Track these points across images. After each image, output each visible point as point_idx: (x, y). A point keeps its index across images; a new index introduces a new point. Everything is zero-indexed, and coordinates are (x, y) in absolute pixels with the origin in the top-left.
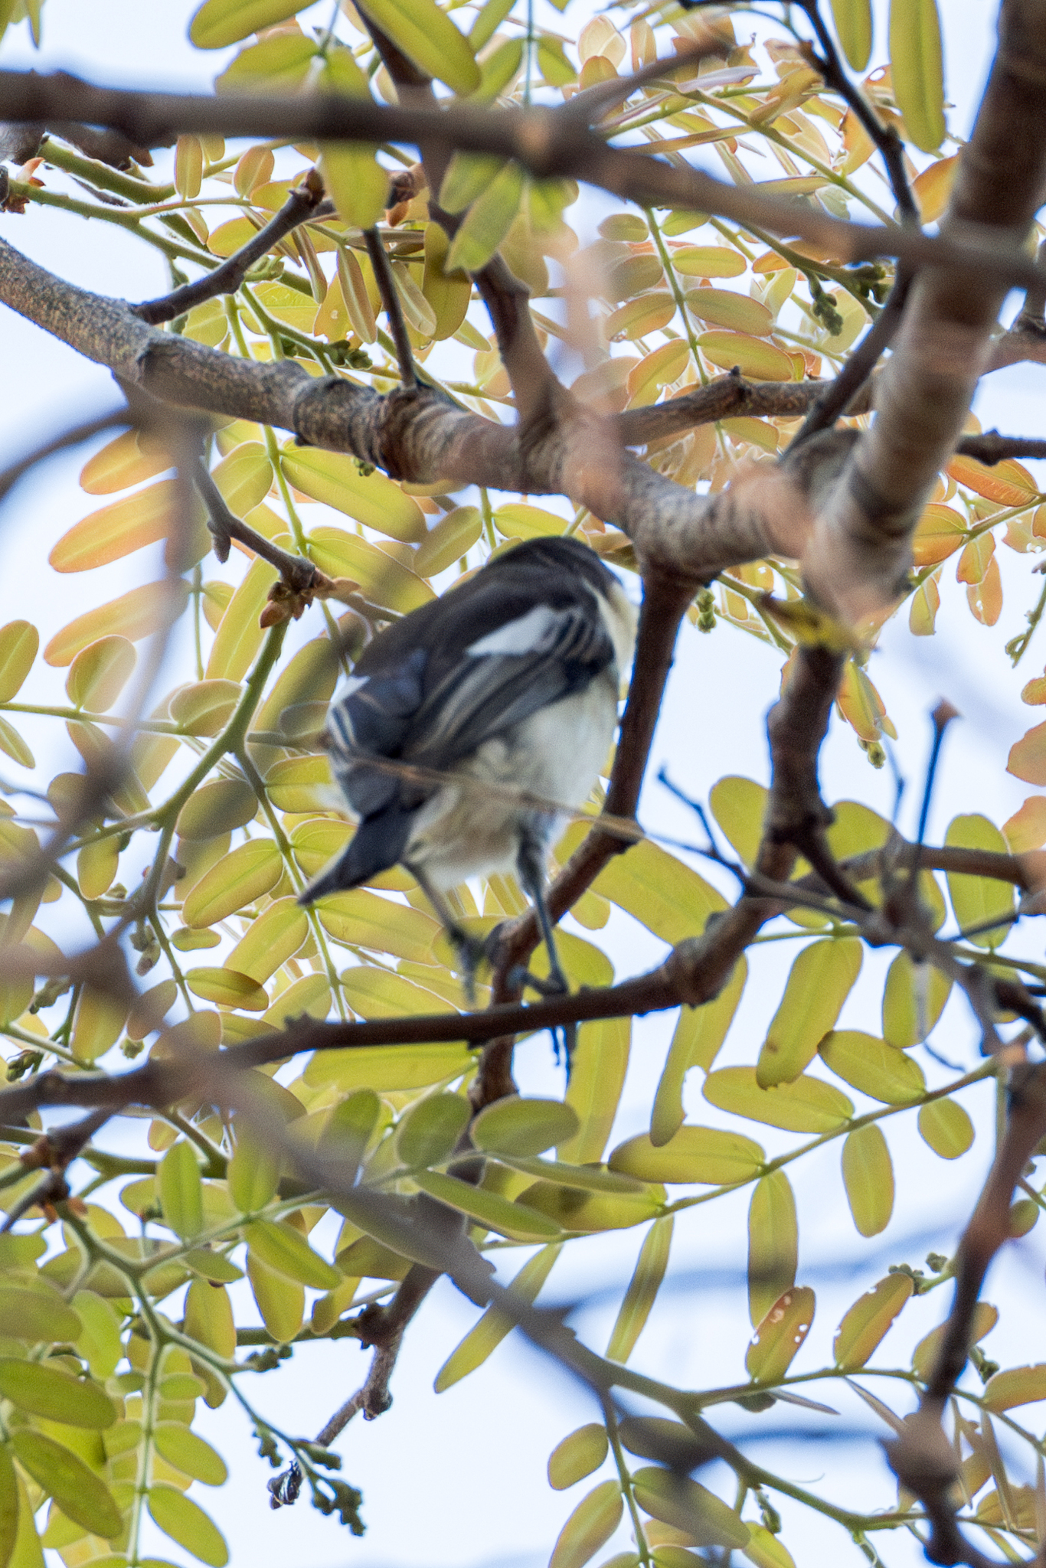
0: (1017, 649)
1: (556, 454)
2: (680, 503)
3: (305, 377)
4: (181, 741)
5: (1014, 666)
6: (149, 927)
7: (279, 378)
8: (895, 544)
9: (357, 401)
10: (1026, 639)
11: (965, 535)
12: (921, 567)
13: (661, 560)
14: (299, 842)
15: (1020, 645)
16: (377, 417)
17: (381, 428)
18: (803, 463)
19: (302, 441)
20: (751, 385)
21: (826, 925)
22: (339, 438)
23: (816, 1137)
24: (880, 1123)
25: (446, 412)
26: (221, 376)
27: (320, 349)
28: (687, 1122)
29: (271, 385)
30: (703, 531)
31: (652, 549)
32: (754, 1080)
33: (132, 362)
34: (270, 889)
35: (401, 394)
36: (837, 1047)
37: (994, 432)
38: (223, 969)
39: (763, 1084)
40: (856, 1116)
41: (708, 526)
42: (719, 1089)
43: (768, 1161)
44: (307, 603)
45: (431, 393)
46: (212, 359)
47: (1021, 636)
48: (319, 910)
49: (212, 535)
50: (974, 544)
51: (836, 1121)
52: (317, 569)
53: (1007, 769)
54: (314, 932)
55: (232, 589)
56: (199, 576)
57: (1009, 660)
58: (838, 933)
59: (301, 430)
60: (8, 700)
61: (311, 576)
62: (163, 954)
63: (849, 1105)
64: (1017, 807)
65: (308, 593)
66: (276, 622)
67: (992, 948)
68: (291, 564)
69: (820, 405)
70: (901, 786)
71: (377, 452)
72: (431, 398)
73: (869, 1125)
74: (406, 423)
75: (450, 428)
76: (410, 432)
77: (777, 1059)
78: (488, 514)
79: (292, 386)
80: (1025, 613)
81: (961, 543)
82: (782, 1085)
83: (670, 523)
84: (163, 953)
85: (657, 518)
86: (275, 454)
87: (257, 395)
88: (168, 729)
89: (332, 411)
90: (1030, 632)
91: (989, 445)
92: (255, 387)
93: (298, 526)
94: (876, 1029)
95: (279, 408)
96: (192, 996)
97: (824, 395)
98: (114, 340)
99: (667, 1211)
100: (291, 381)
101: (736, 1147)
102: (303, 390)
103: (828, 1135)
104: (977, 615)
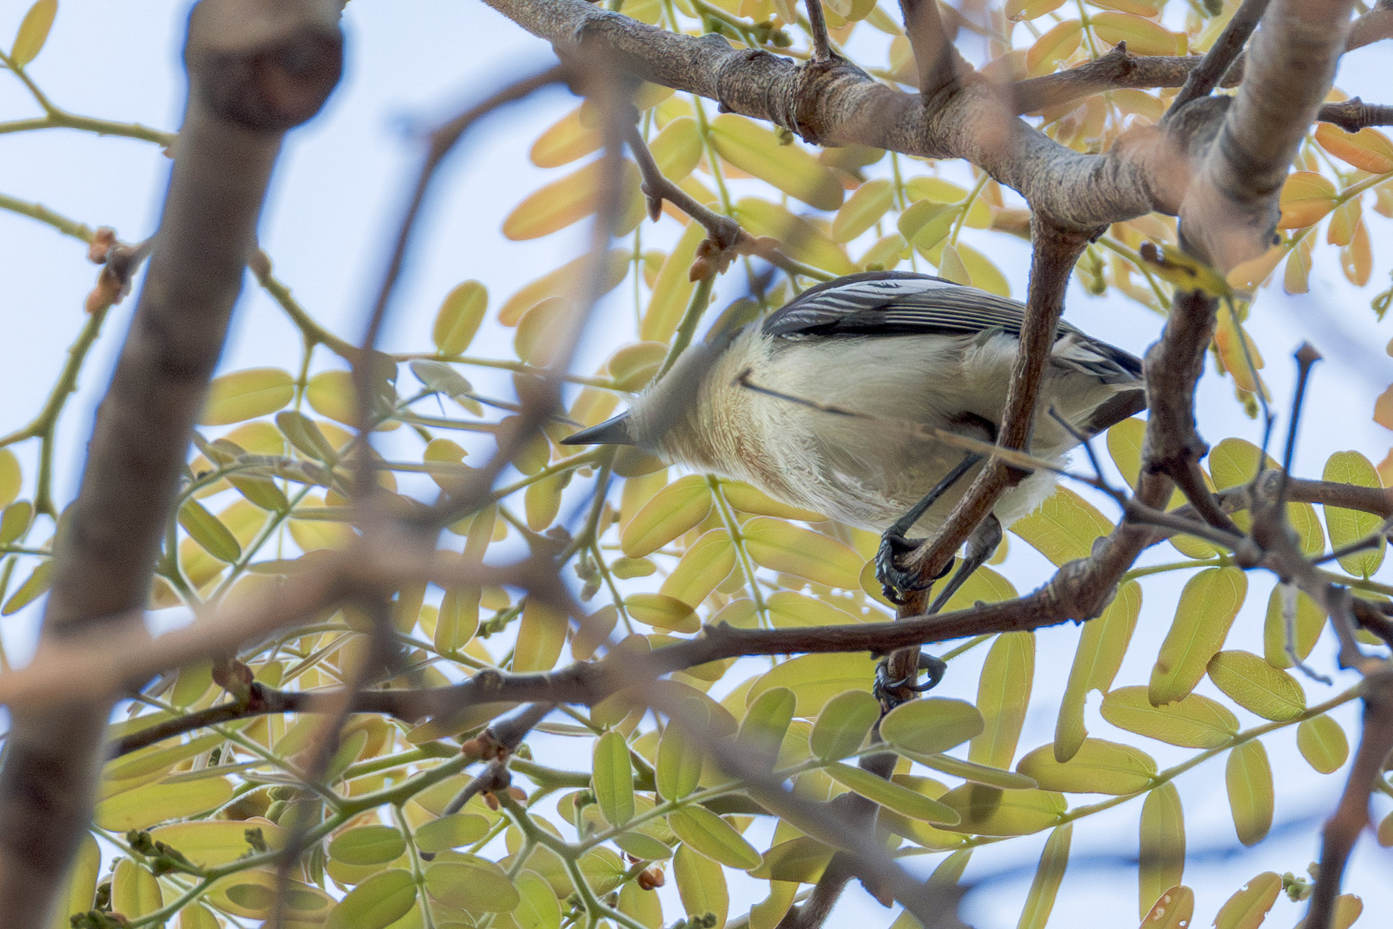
0: (1382, 304)
1: (956, 120)
2: (1068, 165)
3: (729, 50)
4: (621, 396)
5: (1378, 320)
6: (590, 559)
7: (705, 50)
8: (1264, 200)
9: (774, 72)
10: (1389, 295)
11: (1334, 201)
12: (1295, 230)
15: (1384, 302)
16: (794, 86)
17: (798, 97)
18: (1181, 127)
19: (725, 108)
20: (1137, 58)
21: (1213, 556)
22: (761, 105)
23: (1201, 751)
24: (1262, 738)
25: (857, 82)
26: (652, 48)
27: (745, 30)
28: (1088, 736)
29: (697, 57)
30: (1088, 187)
32: (1147, 700)
33: (570, 37)
34: (698, 524)
35: (816, 65)
36: (1223, 667)
37: (1357, 100)
38: (659, 595)
39: (1155, 703)
40: (1240, 732)
41: (1093, 184)
42: (1114, 709)
43: (1158, 774)
44: (731, 259)
45: (842, 64)
46: (642, 34)
47: (1385, 292)
48: (746, 541)
49: (646, 196)
50: (1343, 208)
51: (1223, 737)
52: (740, 228)
53: (1374, 419)
54: (741, 562)
56: (638, 244)
57: (1373, 315)
58: (1223, 563)
59: (724, 97)
60: (459, 354)
61: (735, 235)
62: (604, 583)
63: (1233, 721)
65: (732, 250)
66: (703, 275)
67: (1366, 575)
68: (717, 222)
69: (1196, 74)
70: (1270, 422)
71: (793, 118)
72: (842, 69)
73: (1252, 740)
74: (819, 92)
75: (860, 96)
76: (824, 99)
77: (1168, 680)
78: (900, 186)
79: (716, 58)
81: (1331, 208)
82: (1173, 703)
83: (1060, 182)
84: (604, 581)
85: (1048, 178)
86: (706, 129)
87: (684, 66)
88: (605, 384)
89: (753, 81)
91: (1352, 113)
92: (682, 58)
93: (725, 195)
94: (1259, 651)
95: (706, 77)
96: (632, 620)
97: (1199, 66)
98: (554, 16)
99: (1066, 819)
100: (716, 53)
101: (1130, 760)
102: (727, 61)
103: (1214, 750)
104: (1349, 277)
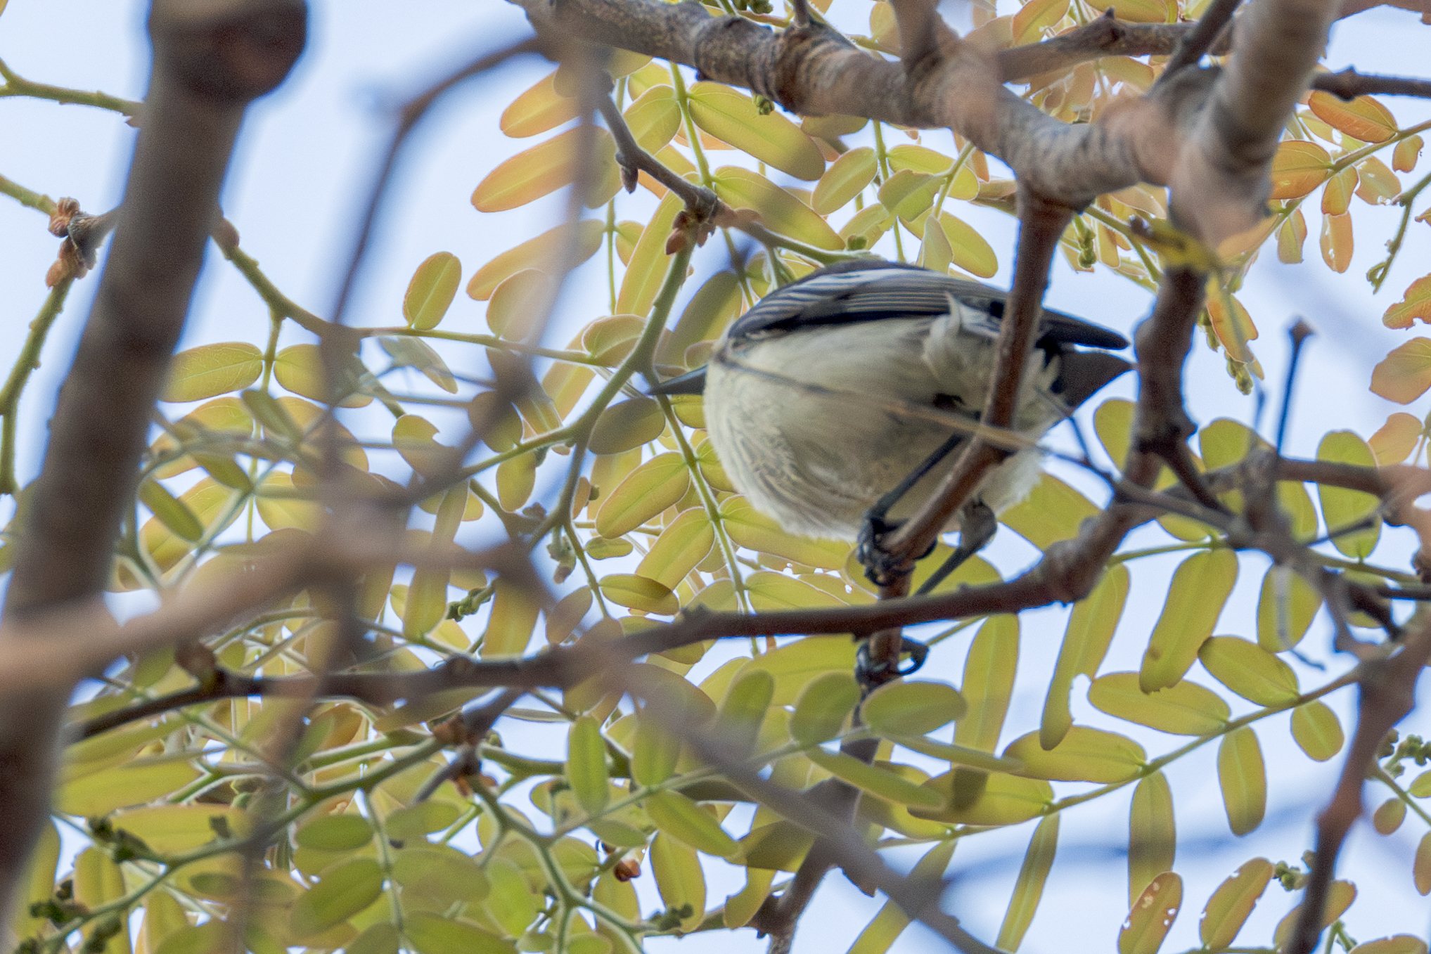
0: (1378, 277)
1: (940, 88)
2: (1055, 135)
3: (706, 16)
4: (595, 372)
5: (1375, 292)
6: (564, 538)
7: (682, 17)
8: (1254, 172)
9: (754, 39)
10: (1386, 266)
11: (1329, 170)
12: (1288, 200)
13: (1037, 187)
14: (703, 456)
15: (1380, 273)
16: (773, 54)
17: (776, 65)
18: (1170, 96)
19: (702, 77)
20: (1125, 25)
21: (1204, 538)
22: (739, 73)
23: (1193, 739)
24: (1255, 725)
25: (838, 49)
26: (627, 16)
28: (1075, 723)
29: (674, 25)
30: (1075, 159)
31: (1029, 177)
32: (1137, 686)
34: (676, 502)
35: (796, 32)
36: (1216, 652)
37: (1351, 70)
38: (636, 576)
39: (1146, 690)
40: (1232, 719)
41: (1080, 155)
42: (1102, 695)
43: (1148, 762)
44: (709, 231)
45: (823, 31)
47: (1381, 264)
48: (724, 520)
49: (621, 167)
50: (1338, 177)
51: (1215, 724)
52: (719, 199)
53: (1371, 389)
54: (720, 541)
55: (643, 227)
56: (612, 216)
57: (1370, 287)
58: (1214, 545)
59: (701, 65)
60: (431, 328)
61: (713, 206)
62: (578, 563)
63: (1224, 707)
64: (1381, 424)
65: (710, 222)
66: (680, 248)
67: (1361, 558)
68: (694, 193)
69: (1187, 43)
70: (1261, 399)
71: (772, 86)
72: (823, 36)
73: (1243, 728)
74: (799, 59)
75: (841, 64)
76: (803, 67)
77: (1159, 666)
78: (883, 155)
79: (693, 25)
80: (1385, 242)
81: (1326, 177)
82: (1164, 690)
83: (1046, 152)
84: (578, 561)
85: (1034, 148)
86: (683, 96)
87: (660, 33)
88: (580, 359)
89: (731, 48)
90: (1390, 261)
91: (1346, 82)
92: (658, 25)
93: (704, 165)
94: (1251, 635)
95: (683, 44)
96: (607, 602)
97: (1189, 34)
99: (1053, 809)
100: (692, 20)
101: (1119, 748)
102: (704, 28)
103: (1206, 737)
104: (1329, 262)
